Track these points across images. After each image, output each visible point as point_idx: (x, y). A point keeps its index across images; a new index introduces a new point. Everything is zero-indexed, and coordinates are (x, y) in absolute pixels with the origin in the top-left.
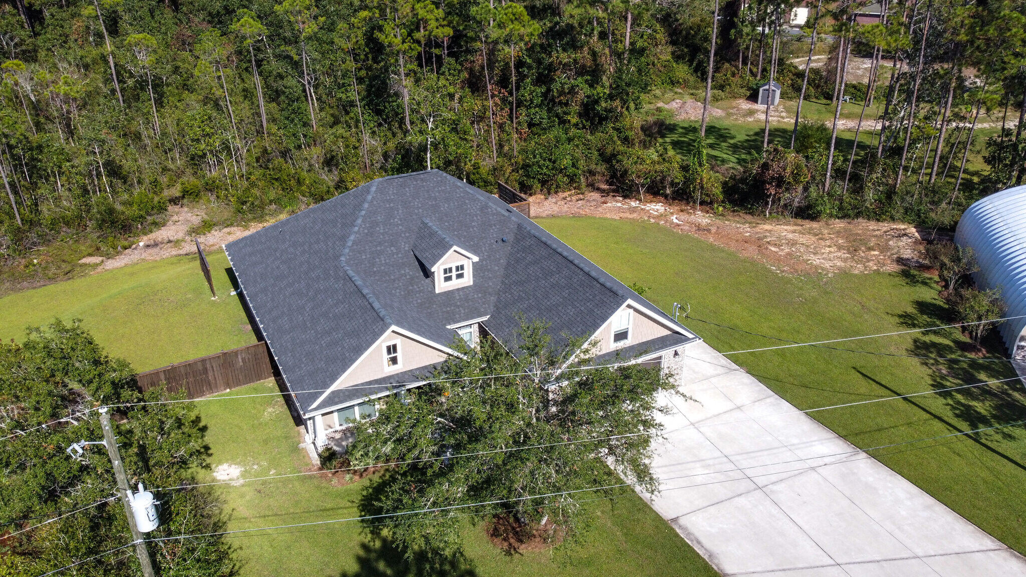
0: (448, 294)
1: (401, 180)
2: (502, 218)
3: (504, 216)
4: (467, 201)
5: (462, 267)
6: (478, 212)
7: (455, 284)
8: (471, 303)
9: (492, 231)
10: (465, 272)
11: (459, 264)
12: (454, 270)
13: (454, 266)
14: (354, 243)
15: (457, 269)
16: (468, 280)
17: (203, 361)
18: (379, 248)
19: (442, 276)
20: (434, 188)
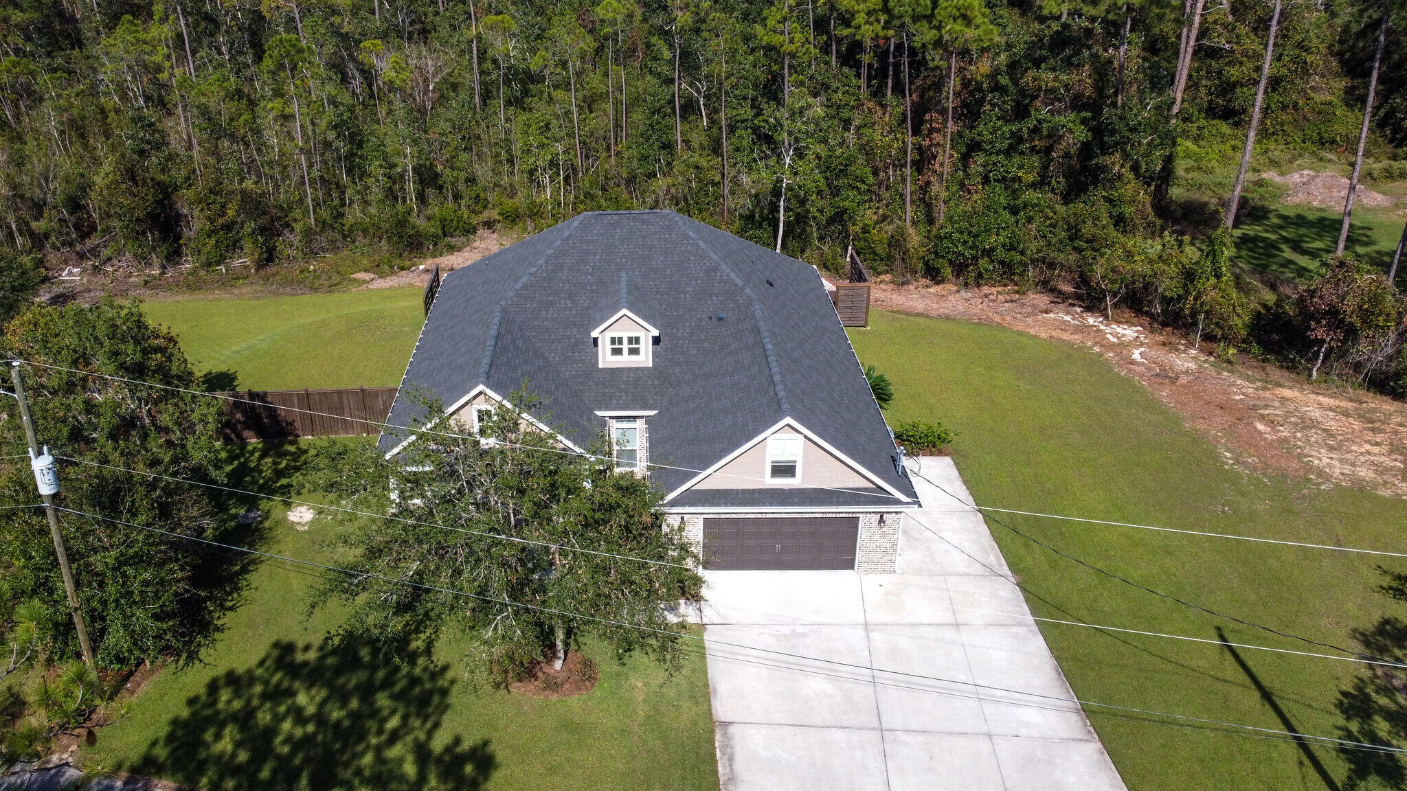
0: (615, 372)
1: (615, 217)
2: (733, 288)
3: (736, 285)
4: (692, 258)
5: (637, 340)
6: (701, 275)
7: (625, 360)
8: (639, 390)
9: (709, 302)
10: (642, 346)
11: (634, 334)
12: (625, 341)
13: (625, 336)
14: (525, 286)
15: (630, 340)
16: (645, 359)
17: (340, 393)
18: (551, 298)
19: (609, 347)
20: (655, 233)
